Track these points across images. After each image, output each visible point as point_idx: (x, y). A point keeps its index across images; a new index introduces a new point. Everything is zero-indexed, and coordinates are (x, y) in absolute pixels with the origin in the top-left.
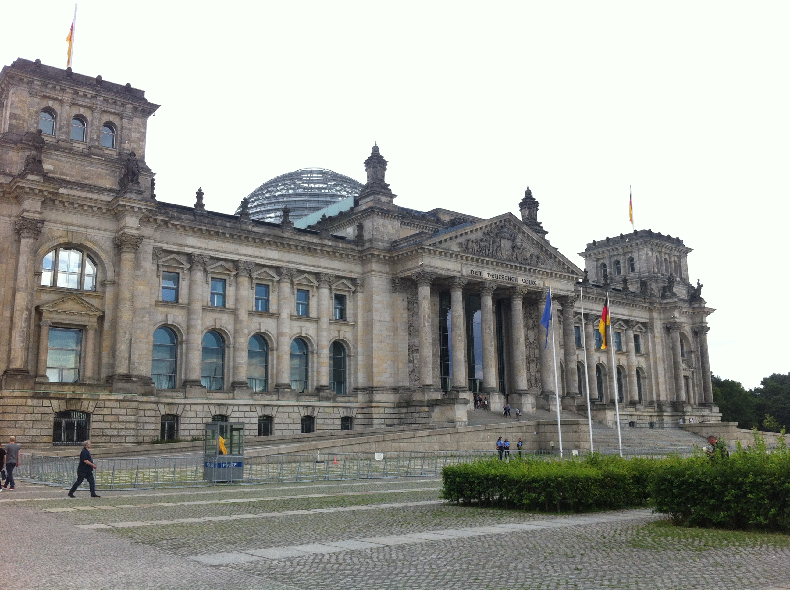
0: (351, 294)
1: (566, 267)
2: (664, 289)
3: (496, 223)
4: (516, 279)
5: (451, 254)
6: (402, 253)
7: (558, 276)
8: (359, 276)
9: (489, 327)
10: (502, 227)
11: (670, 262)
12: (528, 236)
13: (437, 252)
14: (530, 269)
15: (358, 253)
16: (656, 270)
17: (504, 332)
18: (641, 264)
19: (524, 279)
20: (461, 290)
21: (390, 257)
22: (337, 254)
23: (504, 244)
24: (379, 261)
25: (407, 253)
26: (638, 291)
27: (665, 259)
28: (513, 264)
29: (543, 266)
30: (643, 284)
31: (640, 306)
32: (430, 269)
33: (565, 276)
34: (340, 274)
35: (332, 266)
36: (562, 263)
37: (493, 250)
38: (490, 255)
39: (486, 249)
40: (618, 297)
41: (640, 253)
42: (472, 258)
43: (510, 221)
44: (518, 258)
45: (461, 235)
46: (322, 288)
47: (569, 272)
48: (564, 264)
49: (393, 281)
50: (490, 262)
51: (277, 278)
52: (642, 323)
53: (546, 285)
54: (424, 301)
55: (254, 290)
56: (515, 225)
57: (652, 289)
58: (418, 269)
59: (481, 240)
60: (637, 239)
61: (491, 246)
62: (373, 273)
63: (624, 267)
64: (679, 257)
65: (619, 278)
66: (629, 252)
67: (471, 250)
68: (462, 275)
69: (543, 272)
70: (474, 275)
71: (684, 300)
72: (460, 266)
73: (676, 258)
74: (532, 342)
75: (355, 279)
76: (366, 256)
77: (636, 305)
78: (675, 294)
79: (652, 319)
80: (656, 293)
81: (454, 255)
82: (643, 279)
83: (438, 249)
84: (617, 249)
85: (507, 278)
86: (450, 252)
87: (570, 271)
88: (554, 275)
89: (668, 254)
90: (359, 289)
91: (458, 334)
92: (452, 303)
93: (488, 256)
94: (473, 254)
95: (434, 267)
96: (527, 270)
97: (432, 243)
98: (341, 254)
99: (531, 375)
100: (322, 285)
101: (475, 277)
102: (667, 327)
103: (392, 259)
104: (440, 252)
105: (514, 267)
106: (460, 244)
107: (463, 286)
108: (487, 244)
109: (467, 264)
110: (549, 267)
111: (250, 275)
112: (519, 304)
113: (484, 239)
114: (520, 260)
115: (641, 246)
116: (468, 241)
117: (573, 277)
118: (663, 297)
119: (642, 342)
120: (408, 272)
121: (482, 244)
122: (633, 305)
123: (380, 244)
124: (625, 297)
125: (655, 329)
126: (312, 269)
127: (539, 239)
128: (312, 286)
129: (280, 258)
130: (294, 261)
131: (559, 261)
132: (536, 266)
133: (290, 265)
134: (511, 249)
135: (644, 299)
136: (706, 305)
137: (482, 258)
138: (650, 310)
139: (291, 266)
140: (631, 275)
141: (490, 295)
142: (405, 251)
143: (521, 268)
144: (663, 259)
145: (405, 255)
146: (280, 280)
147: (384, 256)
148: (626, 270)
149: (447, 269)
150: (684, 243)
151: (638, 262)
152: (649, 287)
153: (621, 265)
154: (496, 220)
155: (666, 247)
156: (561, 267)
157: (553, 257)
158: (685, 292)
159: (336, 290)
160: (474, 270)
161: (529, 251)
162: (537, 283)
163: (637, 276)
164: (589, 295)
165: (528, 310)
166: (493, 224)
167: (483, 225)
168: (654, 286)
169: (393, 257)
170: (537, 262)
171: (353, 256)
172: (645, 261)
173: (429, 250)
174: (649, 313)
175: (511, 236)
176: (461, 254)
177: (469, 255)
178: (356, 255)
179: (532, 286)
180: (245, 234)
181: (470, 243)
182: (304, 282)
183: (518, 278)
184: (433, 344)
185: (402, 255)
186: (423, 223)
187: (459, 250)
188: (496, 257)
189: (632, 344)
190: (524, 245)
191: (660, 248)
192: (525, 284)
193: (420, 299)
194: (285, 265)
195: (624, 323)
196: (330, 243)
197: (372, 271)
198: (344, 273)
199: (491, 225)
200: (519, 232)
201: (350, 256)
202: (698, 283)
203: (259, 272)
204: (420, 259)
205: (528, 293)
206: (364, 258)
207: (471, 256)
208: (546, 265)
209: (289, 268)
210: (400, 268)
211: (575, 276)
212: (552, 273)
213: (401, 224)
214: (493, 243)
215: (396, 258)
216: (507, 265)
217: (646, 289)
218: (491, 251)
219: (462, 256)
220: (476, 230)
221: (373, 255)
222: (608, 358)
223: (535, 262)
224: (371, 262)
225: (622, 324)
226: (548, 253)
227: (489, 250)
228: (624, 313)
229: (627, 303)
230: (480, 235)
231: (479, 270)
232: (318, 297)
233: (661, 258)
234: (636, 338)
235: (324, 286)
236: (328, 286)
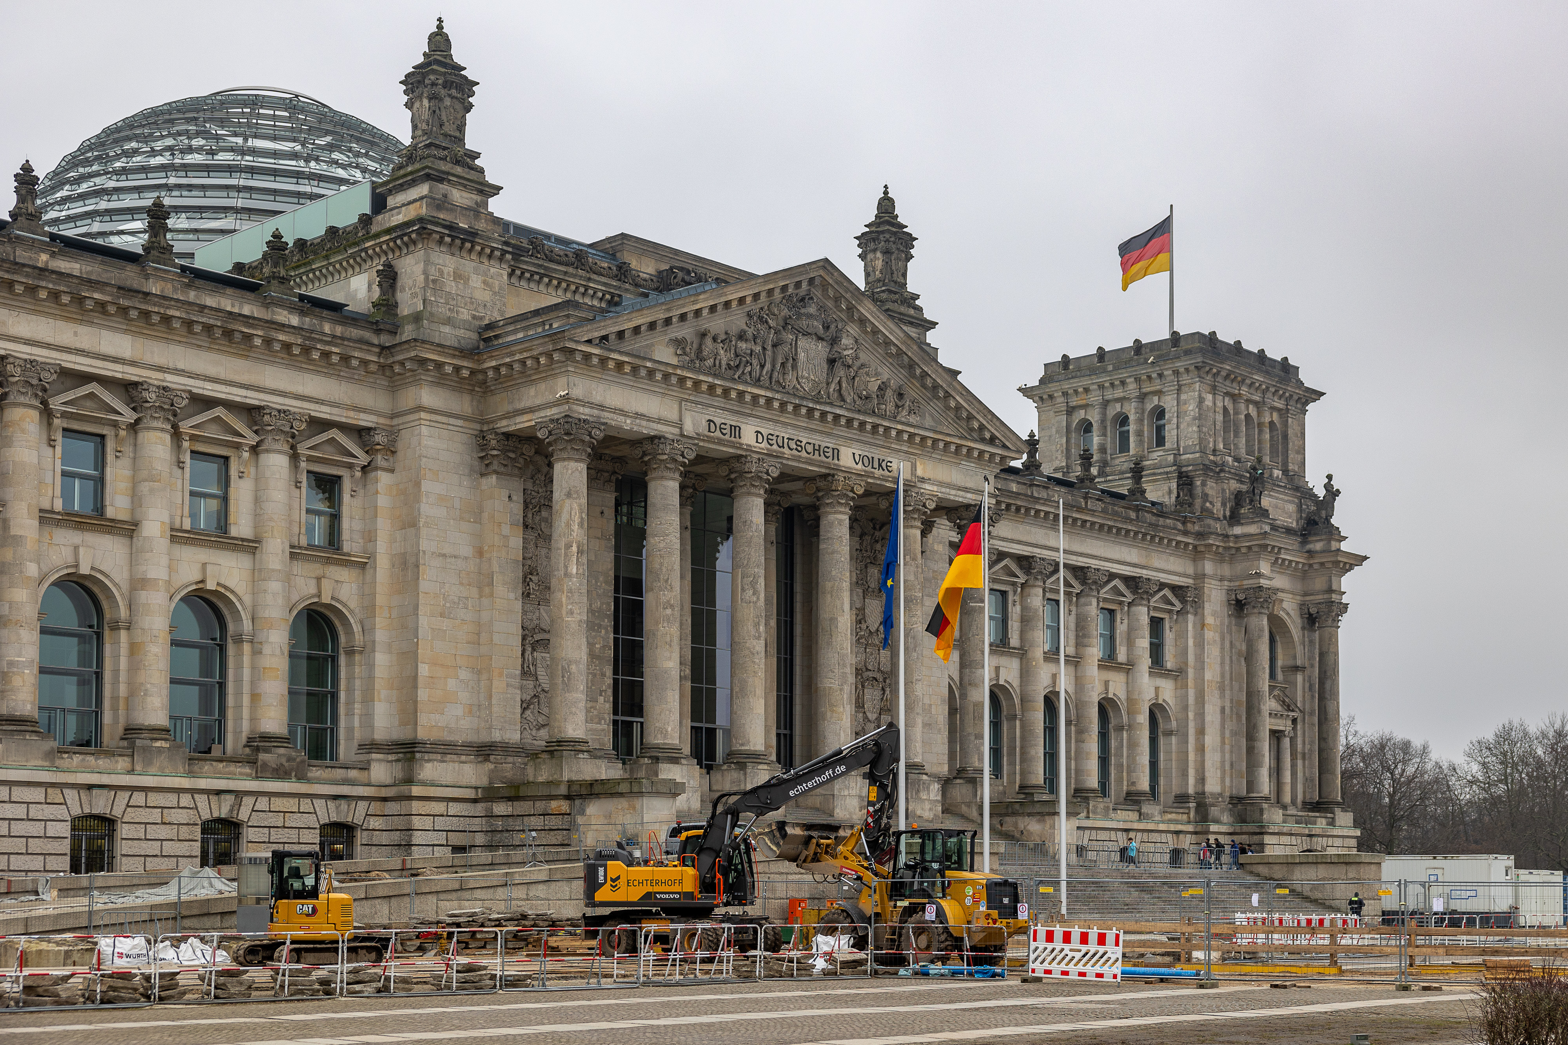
0: (358, 474)
1: (976, 425)
2: (1238, 497)
3: (784, 288)
4: (836, 453)
5: (651, 373)
6: (508, 360)
7: (953, 448)
8: (382, 420)
9: (753, 584)
10: (802, 300)
11: (1260, 425)
12: (876, 331)
13: (611, 365)
14: (875, 427)
15: (379, 355)
16: (1221, 446)
17: (798, 598)
18: (1182, 426)
19: (857, 452)
20: (677, 475)
21: (473, 372)
22: (316, 355)
23: (806, 351)
24: (441, 380)
25: (523, 362)
26: (1169, 500)
27: (1248, 416)
28: (828, 409)
29: (913, 419)
30: (1185, 481)
31: (1170, 541)
32: (587, 411)
33: (970, 449)
34: (324, 412)
35: (300, 390)
36: (964, 415)
37: (773, 366)
38: (765, 378)
39: (755, 362)
40: (1115, 514)
41: (1183, 397)
42: (712, 388)
43: (825, 286)
44: (844, 392)
45: (683, 317)
46: (267, 451)
47: (983, 440)
48: (970, 417)
49: (481, 440)
50: (762, 401)
51: (129, 416)
52: (1174, 588)
53: (920, 472)
54: (568, 502)
55: (59, 450)
56: (837, 300)
57: (1205, 497)
58: (554, 410)
59: (741, 337)
60: (1178, 358)
61: (769, 353)
62: (423, 415)
63: (1140, 434)
64: (1284, 413)
65: (1122, 462)
66: (1155, 393)
67: (710, 362)
68: (682, 435)
69: (912, 436)
70: (718, 434)
71: (1289, 531)
72: (676, 406)
73: (1275, 416)
74: (873, 629)
75: (369, 429)
76: (402, 363)
77: (1161, 539)
78: (1265, 513)
79: (1200, 577)
80: (1218, 509)
81: (659, 376)
82: (1184, 469)
83: (613, 356)
84: (1123, 383)
85: (810, 448)
86: (649, 364)
87: (987, 436)
88: (941, 445)
89: (1256, 403)
90: (380, 460)
91: (663, 599)
92: (650, 510)
93: (757, 382)
94: (715, 376)
95: (602, 407)
96: (869, 427)
97: (597, 334)
98: (326, 355)
99: (866, 718)
100: (268, 443)
101: (720, 442)
102: (1238, 601)
103: (480, 377)
104: (620, 365)
105: (830, 418)
106: (679, 343)
107: (683, 464)
108: (758, 349)
109: (697, 403)
110: (928, 422)
111: (44, 403)
112: (840, 522)
113: (750, 332)
114: (849, 400)
115: (1185, 376)
116: (703, 335)
117: (992, 455)
118: (1234, 518)
119: (1169, 636)
120: (525, 417)
121: (743, 345)
122: (1153, 537)
123: (446, 329)
124: (1133, 515)
125: (1207, 605)
126: (238, 395)
127: (904, 343)
128: (237, 446)
129: (137, 357)
130: (181, 366)
131: (959, 407)
132: (894, 418)
133: (169, 377)
134: (826, 366)
135: (1184, 523)
136: (1344, 546)
137: (741, 387)
138: (1197, 554)
139: (173, 381)
140: (1155, 455)
141: (759, 495)
142: (518, 357)
143: (850, 421)
144: (1243, 417)
145: (517, 366)
146: (138, 421)
147: (457, 369)
148: (1140, 442)
149: (638, 415)
150: (1301, 376)
151: (1175, 420)
152: (1198, 491)
153: (1132, 428)
154: (784, 278)
155: (1252, 384)
156: (964, 424)
157: (941, 394)
158: (1291, 508)
159: (310, 459)
160: (718, 421)
161: (877, 374)
162: (894, 466)
163: (1171, 458)
164: (1038, 507)
165: (868, 538)
166: (777, 292)
167: (748, 292)
168: (1212, 488)
169: (484, 372)
170: (897, 406)
171: (364, 363)
172: (1195, 419)
173: (587, 356)
174: (1194, 561)
175: (827, 328)
176: (679, 372)
177: (702, 378)
178: (375, 359)
179: (878, 473)
180: (27, 276)
181: (708, 341)
182: (212, 432)
183: (843, 450)
184: (592, 626)
185: (510, 366)
186: (575, 276)
187: (674, 361)
188: (781, 387)
189: (1144, 643)
190: (863, 357)
191: (1235, 385)
192: (860, 466)
193: (556, 495)
194: (154, 377)
195: (1128, 587)
196: (295, 320)
197: (420, 408)
198: (335, 411)
199: (770, 292)
200: (851, 318)
201: (355, 363)
202: (1328, 487)
203: (71, 395)
204: (562, 381)
205: (867, 493)
206: (397, 369)
207: (710, 379)
208: (923, 416)
209: (164, 388)
210: (501, 404)
211: (999, 451)
212: (935, 441)
213: (511, 275)
214: (774, 346)
215: (491, 374)
216: (811, 411)
217: (1191, 494)
218: (768, 366)
219: (682, 380)
220: (727, 304)
221: (423, 362)
222: (1076, 678)
223: (890, 407)
224: (417, 382)
225: (1122, 587)
226: (929, 382)
227: (762, 366)
228: (1128, 560)
229: (1136, 533)
230: (737, 321)
231: (732, 420)
232: (257, 480)
233: (1236, 413)
234: (1156, 624)
235: (277, 446)
236: (286, 448)
